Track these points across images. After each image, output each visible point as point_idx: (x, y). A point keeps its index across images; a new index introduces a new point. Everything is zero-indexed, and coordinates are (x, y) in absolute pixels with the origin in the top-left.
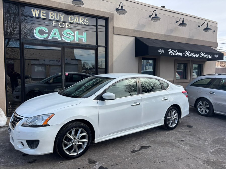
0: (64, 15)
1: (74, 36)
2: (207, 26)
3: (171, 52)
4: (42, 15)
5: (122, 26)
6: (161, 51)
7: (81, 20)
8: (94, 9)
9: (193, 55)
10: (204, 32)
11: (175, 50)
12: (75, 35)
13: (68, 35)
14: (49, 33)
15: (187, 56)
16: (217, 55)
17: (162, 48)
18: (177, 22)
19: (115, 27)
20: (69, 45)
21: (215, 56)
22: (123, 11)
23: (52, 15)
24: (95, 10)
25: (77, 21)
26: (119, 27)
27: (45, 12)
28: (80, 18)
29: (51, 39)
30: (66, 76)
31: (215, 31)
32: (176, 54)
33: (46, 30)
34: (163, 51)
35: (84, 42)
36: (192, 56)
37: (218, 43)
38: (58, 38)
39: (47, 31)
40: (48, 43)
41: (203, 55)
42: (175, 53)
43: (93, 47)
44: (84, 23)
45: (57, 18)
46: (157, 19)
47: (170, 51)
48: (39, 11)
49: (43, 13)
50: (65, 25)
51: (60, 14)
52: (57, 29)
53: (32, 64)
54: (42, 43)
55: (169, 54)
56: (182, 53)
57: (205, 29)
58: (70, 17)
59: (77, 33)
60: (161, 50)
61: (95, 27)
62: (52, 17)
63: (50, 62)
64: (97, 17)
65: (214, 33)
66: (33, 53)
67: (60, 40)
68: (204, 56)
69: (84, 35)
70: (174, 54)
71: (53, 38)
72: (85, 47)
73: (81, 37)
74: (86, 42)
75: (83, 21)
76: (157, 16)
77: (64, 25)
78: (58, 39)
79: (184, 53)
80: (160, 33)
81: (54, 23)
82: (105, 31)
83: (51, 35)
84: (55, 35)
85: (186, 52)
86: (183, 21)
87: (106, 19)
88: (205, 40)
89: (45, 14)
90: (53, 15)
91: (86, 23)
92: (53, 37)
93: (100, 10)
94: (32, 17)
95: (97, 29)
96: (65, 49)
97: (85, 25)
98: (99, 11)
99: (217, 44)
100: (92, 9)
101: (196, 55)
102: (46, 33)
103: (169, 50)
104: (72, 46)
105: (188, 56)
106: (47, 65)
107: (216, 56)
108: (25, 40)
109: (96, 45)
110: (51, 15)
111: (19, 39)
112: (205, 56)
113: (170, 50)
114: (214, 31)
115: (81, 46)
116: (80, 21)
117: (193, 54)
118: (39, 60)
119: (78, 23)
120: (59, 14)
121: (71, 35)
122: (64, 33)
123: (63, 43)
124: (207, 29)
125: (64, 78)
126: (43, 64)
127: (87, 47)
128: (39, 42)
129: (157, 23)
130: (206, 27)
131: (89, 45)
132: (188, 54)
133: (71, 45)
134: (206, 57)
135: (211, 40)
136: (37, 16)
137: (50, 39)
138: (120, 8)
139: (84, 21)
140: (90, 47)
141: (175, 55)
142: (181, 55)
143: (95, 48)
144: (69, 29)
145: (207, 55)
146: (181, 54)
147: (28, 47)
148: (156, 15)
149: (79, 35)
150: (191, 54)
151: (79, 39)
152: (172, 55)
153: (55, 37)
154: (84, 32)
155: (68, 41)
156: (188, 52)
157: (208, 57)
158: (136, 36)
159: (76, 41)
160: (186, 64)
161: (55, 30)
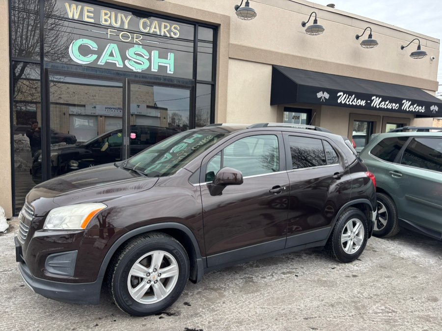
0: (130, 17)
1: (150, 60)
2: (419, 48)
3: (342, 99)
4: (86, 16)
5: (246, 43)
6: (323, 95)
7: (164, 28)
8: (191, 6)
9: (387, 105)
10: (412, 59)
11: (350, 94)
12: (152, 58)
13: (138, 57)
14: (99, 53)
15: (374, 106)
16: (436, 106)
17: (324, 90)
18: (357, 37)
19: (232, 44)
20: (140, 77)
21: (432, 108)
22: (249, 12)
23: (107, 17)
24: (192, 8)
25: (155, 30)
26: (239, 44)
27: (92, 9)
28: (163, 24)
29: (103, 64)
30: (132, 139)
32: (352, 102)
33: (93, 45)
34: (327, 96)
35: (169, 72)
36: (386, 107)
37: (439, 84)
38: (116, 62)
39: (96, 49)
40: (98, 73)
41: (406, 105)
42: (351, 100)
43: (187, 83)
44: (170, 34)
45: (116, 23)
46: (318, 31)
47: (341, 95)
48: (80, 7)
49: (88, 12)
50: (133, 38)
51: (123, 15)
52: (116, 45)
53: (71, 113)
54: (85, 72)
55: (339, 101)
56: (365, 101)
57: (413, 54)
58: (143, 20)
59: (155, 54)
61: (192, 44)
62: (106, 21)
63: (107, 110)
64: (198, 23)
65: (431, 62)
66: (74, 93)
67: (122, 66)
68: (409, 108)
69: (169, 59)
70: (349, 102)
71: (106, 63)
72: (171, 83)
73: (163, 62)
74: (172, 73)
75: (167, 31)
76: (319, 24)
77: (130, 38)
78: (118, 66)
79: (369, 102)
80: (322, 59)
81: (109, 33)
82: (212, 52)
83: (102, 56)
84: (111, 58)
85: (373, 98)
86: (370, 36)
87: (215, 28)
88: (413, 76)
89: (92, 15)
91: (175, 34)
92: (107, 61)
93: (203, 9)
94: (67, 19)
95: (195, 47)
96: (132, 86)
97: (171, 38)
98: (200, 10)
99: (436, 84)
100: (186, 7)
101: (394, 105)
102: (93, 52)
103: (339, 94)
104: (145, 80)
105: (378, 107)
106: (101, 116)
107: (434, 108)
108: (52, 66)
109: (194, 80)
110: (103, 17)
111: (40, 62)
112: (412, 109)
113: (342, 93)
114: (432, 58)
115: (162, 81)
116: (163, 30)
117: (387, 103)
118: (84, 106)
119: (158, 33)
120: (121, 15)
121: (144, 57)
122: (130, 53)
123: (127, 73)
124: (419, 54)
125: (128, 144)
126: (93, 114)
127: (175, 82)
128: (80, 71)
129: (316, 38)
131: (179, 79)
132: (376, 102)
133: (143, 77)
134: (414, 110)
135: (425, 77)
136: (76, 17)
137: (101, 64)
138: (243, 5)
139: (170, 31)
140: (181, 84)
141: (351, 104)
142: (364, 105)
143: (190, 85)
144: (141, 46)
145: (415, 106)
146: (363, 103)
147: (62, 80)
148: (316, 21)
149: (159, 58)
150: (383, 103)
151: (159, 66)
152: (345, 103)
153: (111, 60)
154: (169, 54)
155: (137, 69)
156: (378, 98)
157: (418, 110)
158: (273, 64)
159: (153, 70)
160: (372, 122)
161: (112, 47)
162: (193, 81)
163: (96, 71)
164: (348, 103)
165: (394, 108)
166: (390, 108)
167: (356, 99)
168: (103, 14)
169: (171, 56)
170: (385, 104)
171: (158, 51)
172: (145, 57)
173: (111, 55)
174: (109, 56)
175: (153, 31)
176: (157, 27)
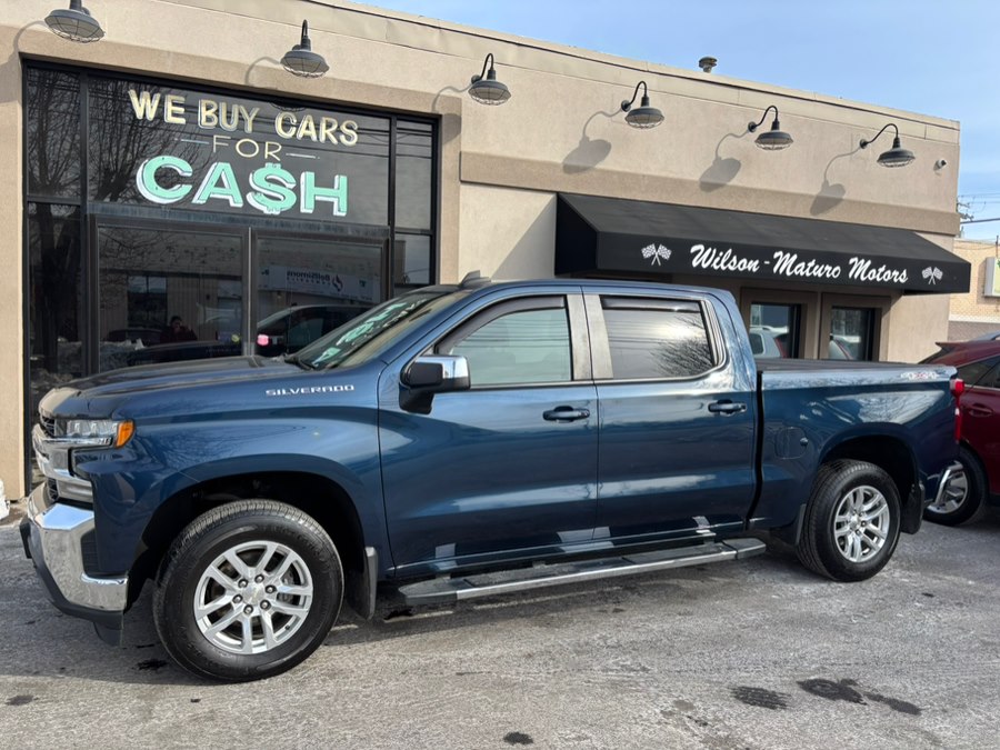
0: (257, 109)
1: (297, 190)
2: (896, 143)
3: (702, 257)
4: (170, 113)
5: (496, 149)
6: (656, 253)
7: (327, 129)
8: (379, 84)
9: (812, 269)
10: (883, 169)
11: (721, 247)
12: (302, 187)
13: (273, 186)
14: (196, 181)
15: (781, 271)
16: (936, 269)
17: (657, 241)
18: (752, 127)
19: (467, 154)
20: (276, 225)
21: (927, 273)
23: (210, 113)
24: (381, 87)
25: (308, 132)
26: (483, 151)
27: (181, 99)
28: (324, 119)
29: (202, 202)
30: (260, 346)
31: (943, 163)
32: (726, 264)
33: (183, 167)
34: (665, 253)
35: (336, 213)
36: (808, 274)
38: (230, 198)
39: (190, 175)
40: (192, 220)
42: (724, 261)
43: (374, 234)
44: (338, 139)
45: (229, 123)
47: (699, 251)
48: (157, 96)
49: (174, 104)
50: (261, 143)
51: (242, 108)
52: (228, 165)
54: (167, 218)
55: (695, 264)
56: (757, 262)
57: (885, 157)
58: (282, 115)
59: (308, 178)
60: (657, 249)
62: (209, 119)
64: (395, 114)
65: (939, 171)
67: (240, 205)
68: (866, 275)
69: (336, 186)
71: (210, 199)
72: (339, 234)
73: (324, 194)
74: (344, 214)
75: (333, 133)
76: (652, 104)
77: (258, 151)
78: (232, 204)
79: (767, 263)
80: (671, 175)
81: (215, 143)
83: (202, 187)
84: (219, 190)
85: (776, 255)
86: (775, 125)
87: (434, 120)
88: (891, 203)
89: (181, 110)
90: (214, 110)
91: (348, 138)
92: (212, 196)
93: (404, 87)
94: (133, 121)
96: (259, 242)
98: (398, 89)
100: (369, 85)
101: (828, 268)
102: (180, 180)
103: (693, 249)
104: (285, 229)
107: (932, 274)
108: (103, 209)
109: (389, 227)
110: (204, 113)
111: (78, 203)
112: (874, 275)
113: (702, 247)
114: (939, 162)
115: (322, 231)
116: (323, 131)
117: (811, 264)
119: (314, 138)
120: (239, 107)
121: (284, 186)
122: (257, 178)
123: (251, 218)
124: (895, 156)
127: (350, 233)
128: (156, 216)
129: (655, 131)
130: (889, 148)
131: (357, 227)
132: (785, 263)
133: (282, 224)
134: (879, 279)
135: (925, 204)
136: (151, 116)
137: (198, 202)
138: (485, 78)
139: (338, 132)
140: (361, 235)
141: (723, 268)
142: (755, 270)
143: (382, 239)
144: (279, 165)
145: (881, 270)
146: (753, 266)
148: (645, 100)
149: (315, 186)
150: (803, 264)
151: (317, 202)
152: (710, 268)
153: (219, 194)
154: (337, 177)
155: (271, 208)
156: (788, 255)
157: (889, 278)
158: (558, 189)
159: (303, 210)
160: (799, 306)
161: (222, 169)
162: (386, 231)
163: (189, 216)
164: (716, 267)
165: (828, 275)
166: (820, 275)
167: (735, 259)
168: (204, 109)
169: (341, 181)
170: (806, 267)
171: (313, 174)
172: (287, 185)
173: (220, 184)
174: (216, 186)
175: (304, 136)
176: (312, 125)
